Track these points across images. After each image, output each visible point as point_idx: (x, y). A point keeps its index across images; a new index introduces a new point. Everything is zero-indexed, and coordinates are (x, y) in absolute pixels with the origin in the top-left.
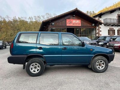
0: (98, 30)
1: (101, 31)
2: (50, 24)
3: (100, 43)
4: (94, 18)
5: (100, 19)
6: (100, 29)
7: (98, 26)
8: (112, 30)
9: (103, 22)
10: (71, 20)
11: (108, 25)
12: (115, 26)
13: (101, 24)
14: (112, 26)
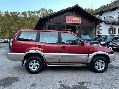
0: (98, 28)
1: (101, 30)
2: (48, 20)
3: (102, 43)
4: (94, 16)
5: (101, 17)
6: (101, 28)
7: (99, 24)
8: (112, 29)
9: (103, 20)
10: (71, 17)
11: (109, 24)
12: (116, 24)
13: (102, 23)
14: (113, 24)
